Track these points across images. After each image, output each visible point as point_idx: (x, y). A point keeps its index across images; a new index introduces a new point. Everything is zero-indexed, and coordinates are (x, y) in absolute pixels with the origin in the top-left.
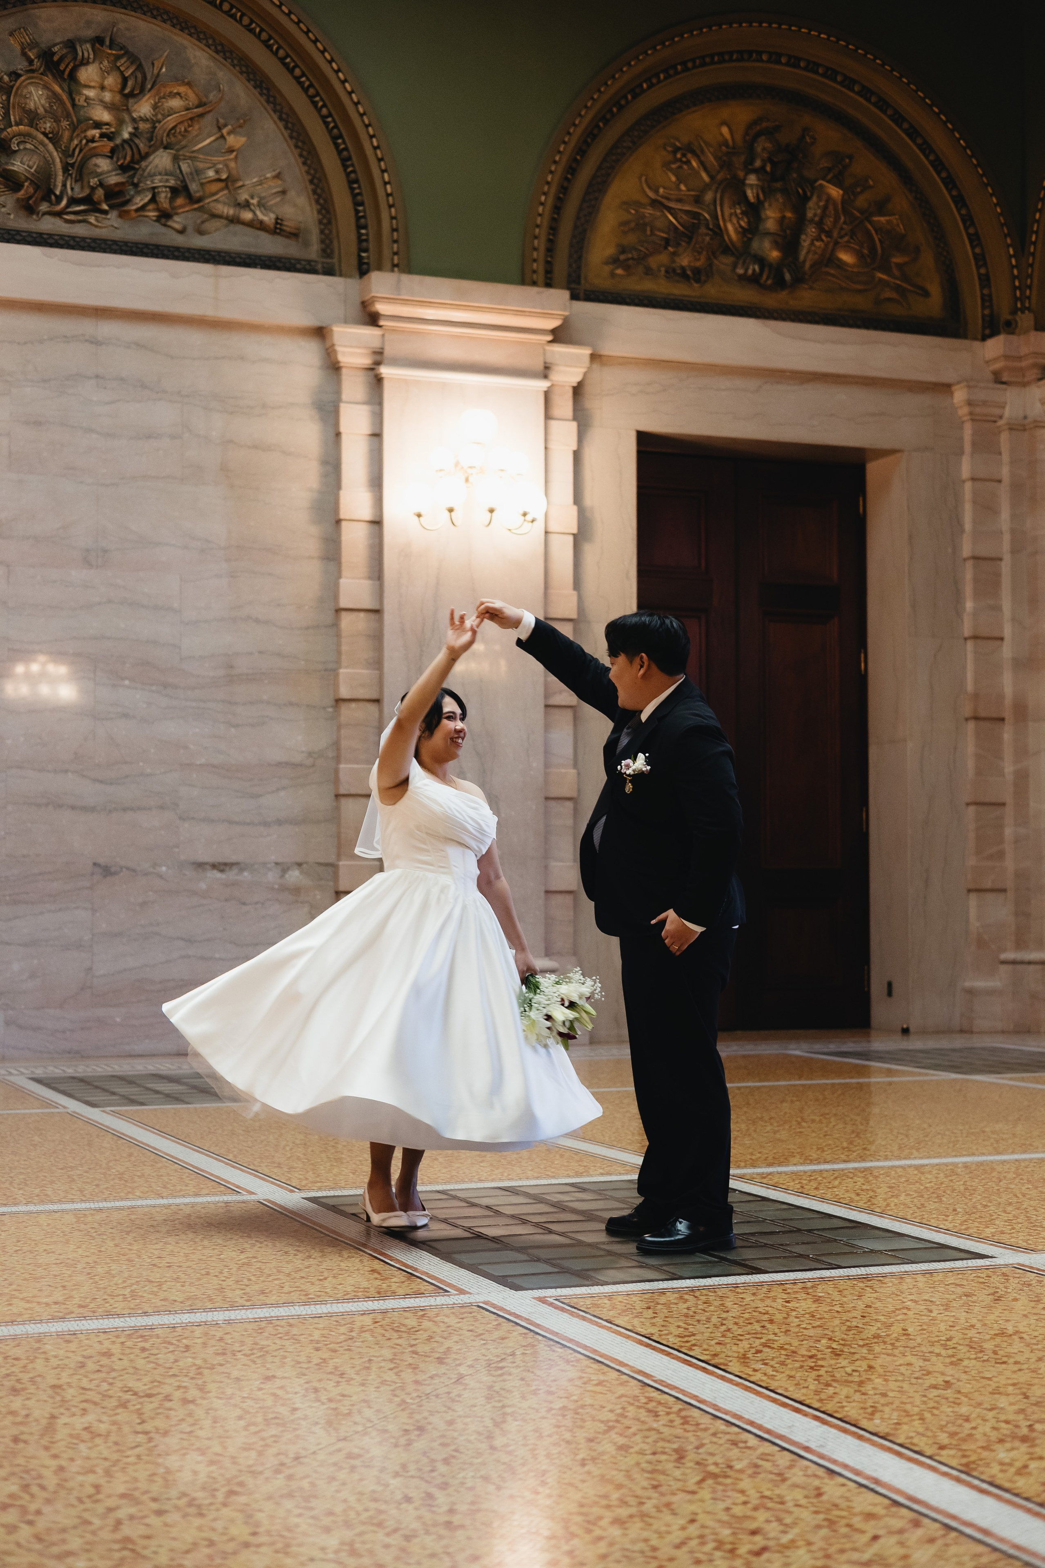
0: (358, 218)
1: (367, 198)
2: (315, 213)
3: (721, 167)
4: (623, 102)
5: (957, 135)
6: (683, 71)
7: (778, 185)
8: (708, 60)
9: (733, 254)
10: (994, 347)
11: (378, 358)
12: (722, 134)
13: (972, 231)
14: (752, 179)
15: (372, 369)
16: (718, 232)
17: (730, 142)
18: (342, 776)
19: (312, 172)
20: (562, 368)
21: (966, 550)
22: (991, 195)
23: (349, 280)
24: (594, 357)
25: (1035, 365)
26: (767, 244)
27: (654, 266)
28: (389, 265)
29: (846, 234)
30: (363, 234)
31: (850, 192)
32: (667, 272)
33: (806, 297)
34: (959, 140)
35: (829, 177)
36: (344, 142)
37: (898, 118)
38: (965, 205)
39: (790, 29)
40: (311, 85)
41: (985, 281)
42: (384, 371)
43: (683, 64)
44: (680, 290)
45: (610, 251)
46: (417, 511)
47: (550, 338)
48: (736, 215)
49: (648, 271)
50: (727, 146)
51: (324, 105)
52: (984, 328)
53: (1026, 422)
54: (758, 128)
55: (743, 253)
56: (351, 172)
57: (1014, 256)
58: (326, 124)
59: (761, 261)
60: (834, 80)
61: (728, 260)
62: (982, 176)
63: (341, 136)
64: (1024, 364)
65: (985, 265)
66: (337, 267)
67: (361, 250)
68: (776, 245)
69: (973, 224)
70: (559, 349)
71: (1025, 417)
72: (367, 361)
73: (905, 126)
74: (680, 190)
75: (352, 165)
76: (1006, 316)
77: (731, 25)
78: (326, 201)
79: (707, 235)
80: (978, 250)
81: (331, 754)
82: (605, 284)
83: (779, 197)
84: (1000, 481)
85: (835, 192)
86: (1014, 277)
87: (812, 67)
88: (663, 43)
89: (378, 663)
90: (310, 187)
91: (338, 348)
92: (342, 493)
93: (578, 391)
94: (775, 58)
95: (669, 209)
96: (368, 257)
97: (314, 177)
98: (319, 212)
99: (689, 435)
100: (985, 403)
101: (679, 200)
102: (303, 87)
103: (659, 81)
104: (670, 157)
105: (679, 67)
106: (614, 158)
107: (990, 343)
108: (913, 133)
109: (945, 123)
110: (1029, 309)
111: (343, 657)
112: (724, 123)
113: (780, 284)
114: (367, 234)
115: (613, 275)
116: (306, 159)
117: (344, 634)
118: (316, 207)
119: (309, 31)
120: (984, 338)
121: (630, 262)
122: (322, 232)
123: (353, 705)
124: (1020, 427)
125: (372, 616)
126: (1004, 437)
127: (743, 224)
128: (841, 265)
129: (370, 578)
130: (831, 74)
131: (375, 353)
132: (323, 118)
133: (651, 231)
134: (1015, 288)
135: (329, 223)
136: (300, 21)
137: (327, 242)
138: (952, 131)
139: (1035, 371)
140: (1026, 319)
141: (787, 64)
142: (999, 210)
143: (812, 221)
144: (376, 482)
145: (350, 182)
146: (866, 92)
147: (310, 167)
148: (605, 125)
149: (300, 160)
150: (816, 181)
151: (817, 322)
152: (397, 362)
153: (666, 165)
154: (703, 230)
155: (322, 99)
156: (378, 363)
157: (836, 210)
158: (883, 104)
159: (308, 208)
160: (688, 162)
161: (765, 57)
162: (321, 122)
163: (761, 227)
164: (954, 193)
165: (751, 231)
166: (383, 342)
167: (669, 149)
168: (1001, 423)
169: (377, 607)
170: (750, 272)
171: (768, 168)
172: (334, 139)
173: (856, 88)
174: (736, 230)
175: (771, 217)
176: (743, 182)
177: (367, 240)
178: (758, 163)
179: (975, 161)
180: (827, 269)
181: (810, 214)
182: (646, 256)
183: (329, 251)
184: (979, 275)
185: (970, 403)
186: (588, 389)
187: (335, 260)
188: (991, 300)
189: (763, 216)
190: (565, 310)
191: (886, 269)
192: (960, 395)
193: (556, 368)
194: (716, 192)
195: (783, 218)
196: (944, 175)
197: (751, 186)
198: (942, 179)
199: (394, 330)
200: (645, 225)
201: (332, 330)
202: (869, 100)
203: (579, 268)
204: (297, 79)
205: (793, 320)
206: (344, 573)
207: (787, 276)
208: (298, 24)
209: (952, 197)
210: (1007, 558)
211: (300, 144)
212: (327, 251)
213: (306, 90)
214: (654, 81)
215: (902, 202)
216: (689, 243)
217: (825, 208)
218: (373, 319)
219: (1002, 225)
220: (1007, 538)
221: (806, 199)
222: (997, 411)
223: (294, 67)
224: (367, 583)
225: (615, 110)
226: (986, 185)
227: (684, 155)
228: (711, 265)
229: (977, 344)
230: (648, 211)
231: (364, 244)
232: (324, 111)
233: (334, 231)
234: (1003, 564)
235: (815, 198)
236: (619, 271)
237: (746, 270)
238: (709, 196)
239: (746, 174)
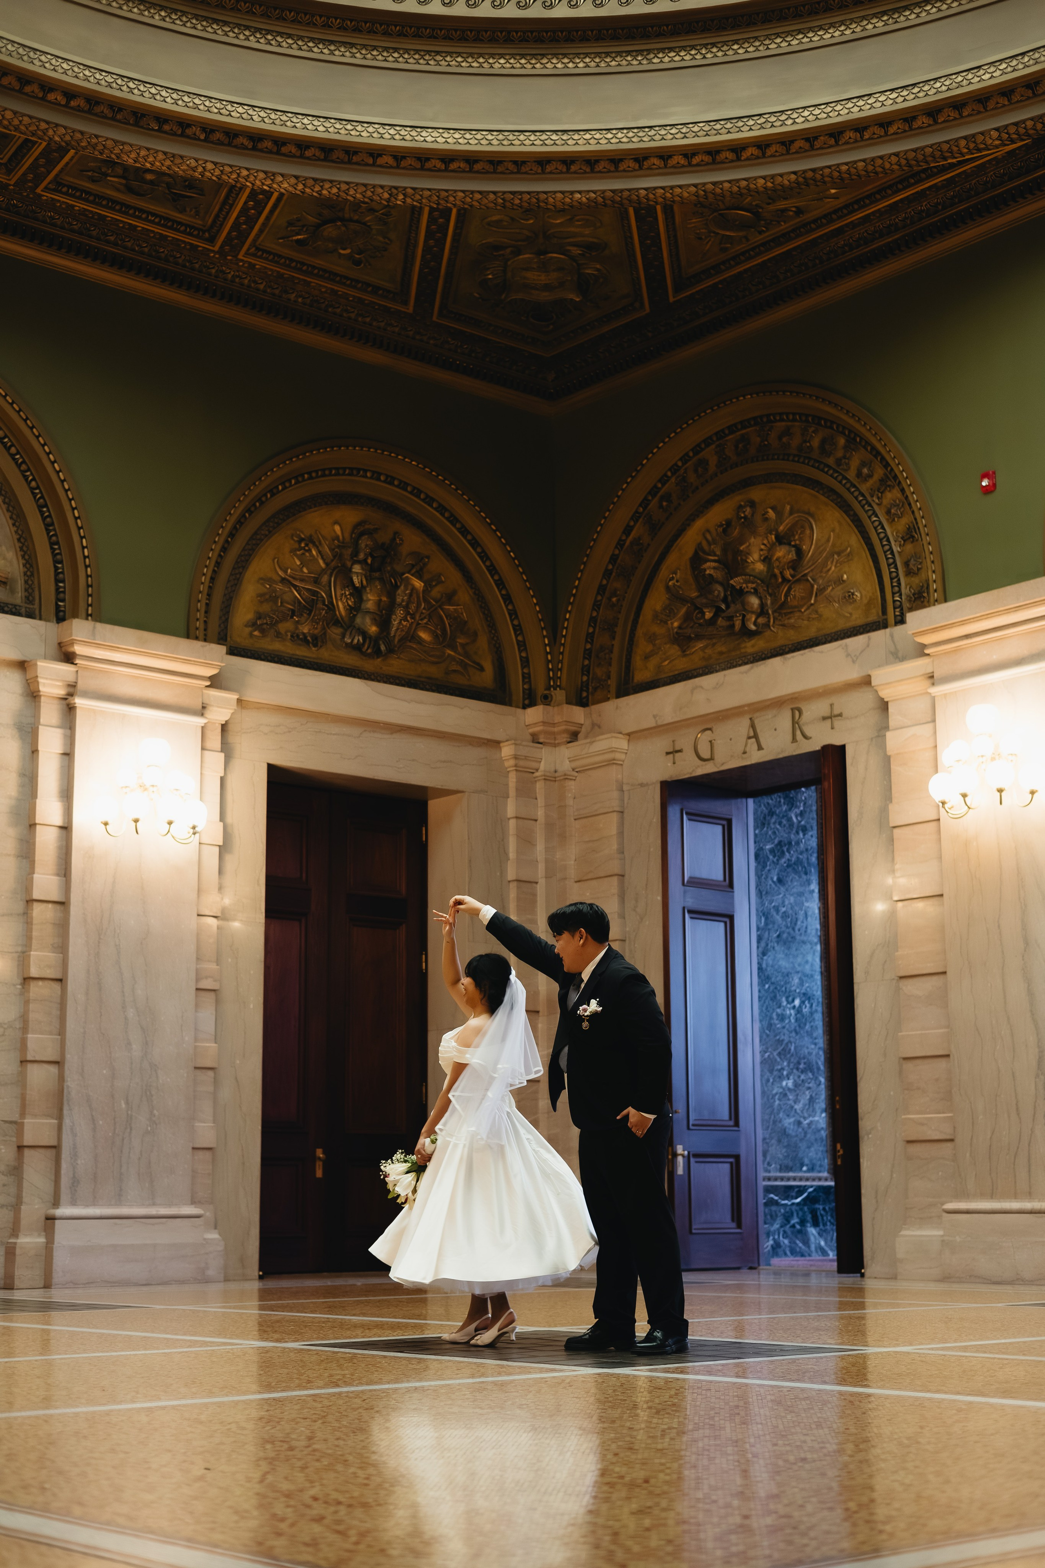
0: (57, 574)
1: (65, 557)
2: (21, 566)
3: (334, 557)
4: (264, 499)
5: (509, 549)
6: (309, 479)
7: (377, 574)
8: (327, 472)
9: (342, 626)
10: (534, 715)
11: (71, 690)
12: (334, 531)
13: (516, 622)
14: (357, 568)
15: (66, 699)
16: (331, 608)
17: (341, 538)
18: (30, 1045)
19: (20, 532)
20: (215, 709)
21: (511, 874)
22: (532, 597)
23: (48, 624)
24: (239, 701)
25: (566, 731)
26: (368, 620)
27: (282, 631)
28: (84, 615)
29: (425, 618)
30: (61, 587)
31: (429, 585)
32: (292, 636)
33: (395, 665)
34: (509, 552)
35: (414, 571)
36: (48, 511)
37: (464, 531)
38: (511, 602)
39: (390, 455)
40: (24, 462)
41: (525, 662)
42: (78, 701)
43: (309, 473)
44: (301, 652)
45: (250, 616)
46: (104, 820)
47: (208, 683)
48: (346, 596)
49: (278, 635)
50: (339, 541)
51: (34, 479)
52: (524, 699)
53: (557, 775)
54: (362, 529)
55: (348, 625)
56: (53, 535)
57: (549, 645)
58: (34, 495)
59: (364, 634)
60: (418, 497)
61: (339, 631)
62: (526, 581)
63: (46, 506)
64: (556, 729)
65: (526, 649)
66: (37, 612)
67: (58, 599)
68: (375, 621)
69: (517, 617)
70: (214, 693)
71: (556, 772)
72: (62, 692)
73: (469, 537)
74: (303, 572)
75: (54, 530)
76: (541, 690)
77: (347, 447)
78: (30, 557)
79: (323, 609)
80: (520, 638)
81: (18, 1025)
82: (246, 643)
83: (377, 583)
84: (536, 820)
85: (418, 584)
86: (549, 661)
87: (403, 485)
88: (297, 457)
89: (62, 948)
90: (18, 545)
91: (40, 680)
92: (39, 802)
93: (224, 727)
94: (376, 475)
95: (295, 587)
96: (65, 606)
97: (21, 536)
98: (24, 565)
99: (302, 769)
100: (526, 758)
101: (302, 580)
102: (16, 463)
103: (291, 485)
104: (297, 546)
105: (306, 476)
106: (254, 542)
107: (530, 711)
108: (475, 543)
109: (500, 538)
110: (559, 686)
111: (34, 942)
112: (336, 523)
113: (377, 653)
114: (64, 588)
115: (251, 635)
116: (16, 521)
117: (35, 922)
118: (22, 562)
119: (27, 418)
120: (525, 707)
121: (265, 626)
122: (26, 582)
123: (40, 983)
124: (552, 778)
125: (58, 907)
126: (540, 786)
127: (350, 603)
128: (420, 641)
129: (58, 875)
130: (417, 492)
131: (69, 686)
132: (32, 489)
133: (281, 603)
134: (549, 670)
135: (32, 575)
136: (20, 410)
137: (30, 591)
138: (505, 545)
139: (565, 735)
140: (559, 695)
141: (385, 482)
142: (538, 609)
143: (400, 605)
144: (67, 794)
145: (52, 544)
146: (442, 509)
147: (18, 528)
148: (250, 515)
149: (11, 522)
150: (404, 574)
151: (403, 685)
152: (87, 695)
153: (293, 551)
154: (320, 605)
155: (32, 474)
156: (71, 695)
157: (418, 597)
158: (454, 519)
159: (15, 561)
160: (310, 551)
161: (369, 474)
162: (30, 493)
163: (363, 606)
164: (504, 592)
165: (355, 609)
166: (77, 678)
167: (296, 539)
168: (537, 774)
169: (63, 900)
170: (356, 641)
171: (369, 561)
172: (40, 507)
173: (434, 505)
174: (345, 607)
175: (371, 600)
176: (350, 570)
177: (64, 592)
178: (361, 556)
179: (521, 570)
180: (409, 644)
181: (399, 600)
182: (277, 622)
183: (31, 598)
184: (521, 657)
185: (516, 757)
186: (231, 727)
187: (36, 606)
188: (530, 677)
189: (365, 598)
190: (222, 662)
191: (453, 647)
192: (507, 751)
193: (211, 708)
194: (331, 576)
195: (380, 600)
196: (496, 577)
197: (357, 573)
198: (495, 581)
199: (86, 668)
200: (276, 598)
201: (36, 665)
202: (443, 515)
203: (226, 628)
204: (12, 456)
205: (385, 682)
206: (37, 870)
207: (383, 648)
208: (18, 412)
209: (502, 595)
210: (542, 882)
211: (11, 509)
212: (29, 599)
213: (19, 466)
214: (287, 484)
215: (464, 596)
216: (309, 614)
217: (411, 595)
218: (69, 658)
219: (540, 620)
220: (541, 867)
221: (397, 587)
222: (534, 765)
223: (11, 446)
224: (56, 878)
225: (258, 504)
226: (529, 589)
227: (307, 545)
228: (325, 634)
229: (520, 711)
230: (279, 587)
231: (62, 595)
232: (33, 484)
233: (36, 582)
234: (538, 886)
235: (402, 587)
236: (256, 633)
237: (353, 640)
238: (325, 579)
239: (352, 565)
